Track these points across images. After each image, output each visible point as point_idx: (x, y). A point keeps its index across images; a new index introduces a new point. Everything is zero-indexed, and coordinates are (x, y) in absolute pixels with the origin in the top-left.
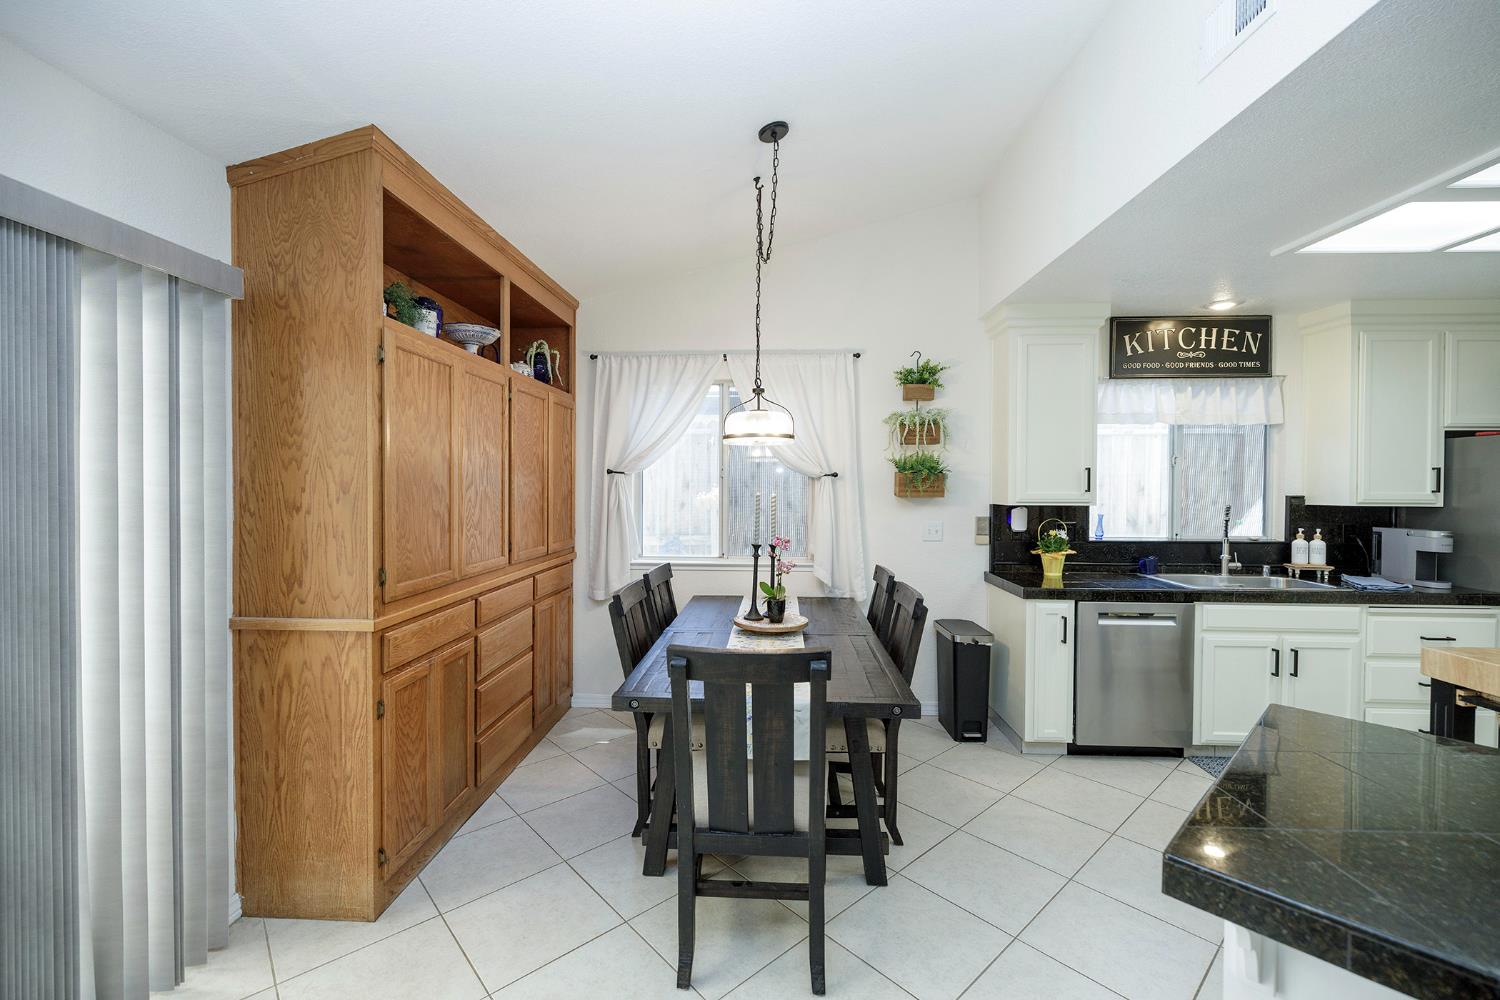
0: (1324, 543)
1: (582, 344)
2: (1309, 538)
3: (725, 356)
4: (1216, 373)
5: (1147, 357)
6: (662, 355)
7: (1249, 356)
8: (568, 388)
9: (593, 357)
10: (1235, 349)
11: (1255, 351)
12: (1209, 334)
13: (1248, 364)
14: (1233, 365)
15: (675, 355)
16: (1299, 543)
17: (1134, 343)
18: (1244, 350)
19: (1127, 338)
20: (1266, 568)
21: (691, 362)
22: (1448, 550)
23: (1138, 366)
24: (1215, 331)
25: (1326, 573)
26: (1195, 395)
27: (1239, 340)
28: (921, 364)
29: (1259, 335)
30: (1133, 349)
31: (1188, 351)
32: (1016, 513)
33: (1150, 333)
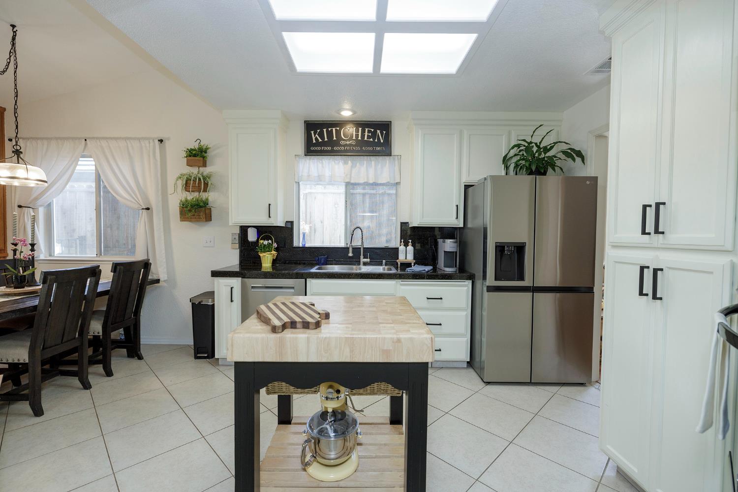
0: (412, 248)
2: (406, 245)
3: (86, 140)
4: (362, 153)
5: (323, 144)
7: (379, 144)
10: (371, 140)
11: (382, 141)
12: (357, 131)
13: (379, 149)
14: (371, 149)
15: (57, 139)
16: (402, 248)
17: (317, 135)
18: (376, 141)
19: (312, 132)
20: (384, 262)
21: (67, 143)
23: (319, 148)
24: (361, 129)
25: (413, 263)
27: (374, 135)
29: (384, 132)
30: (316, 139)
31: (346, 140)
32: (250, 230)
33: (325, 130)
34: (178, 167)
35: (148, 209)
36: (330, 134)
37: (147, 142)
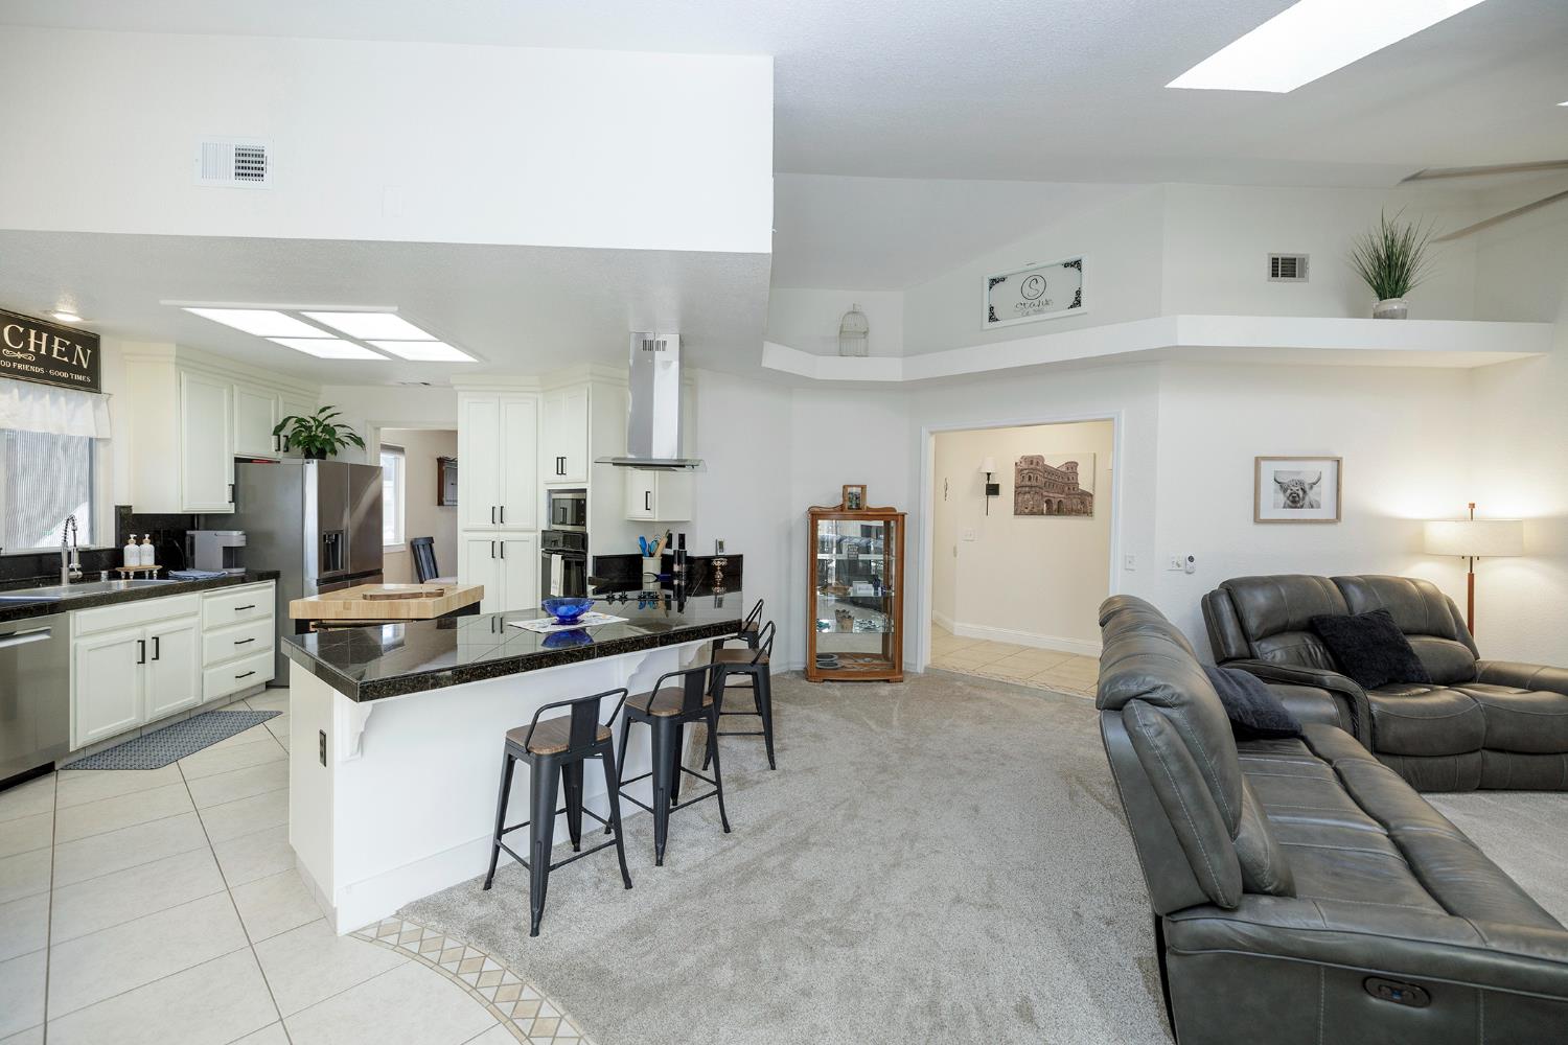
0: (152, 546)
2: (139, 542)
4: (45, 378)
7: (79, 369)
10: (66, 359)
11: (85, 366)
12: (38, 337)
13: (80, 378)
14: (65, 375)
16: (131, 549)
18: (75, 363)
20: (104, 574)
22: (243, 544)
24: (45, 336)
25: (155, 572)
26: (22, 398)
27: (70, 352)
29: (89, 351)
31: (16, 351)
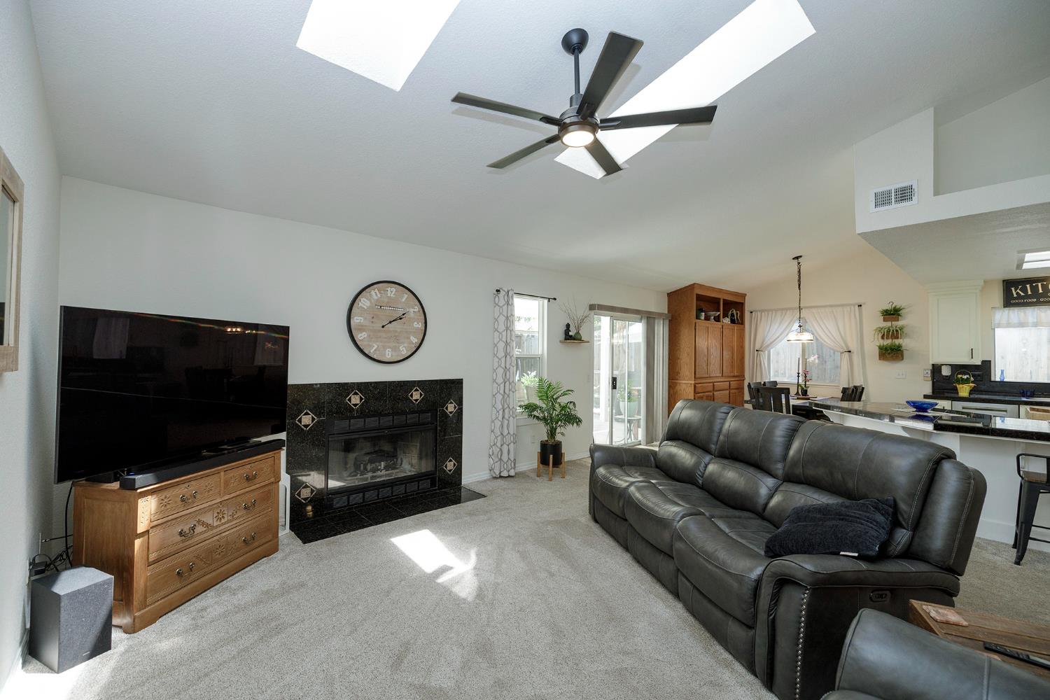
1: (747, 308)
3: (801, 309)
5: (1027, 297)
6: (777, 310)
8: (742, 323)
9: (751, 312)
15: (782, 309)
17: (1018, 291)
19: (1013, 289)
21: (788, 312)
23: (1021, 301)
28: (893, 306)
30: (1017, 293)
32: (943, 367)
33: (1028, 286)
34: (874, 322)
35: (850, 352)
36: (1035, 289)
37: (848, 308)
